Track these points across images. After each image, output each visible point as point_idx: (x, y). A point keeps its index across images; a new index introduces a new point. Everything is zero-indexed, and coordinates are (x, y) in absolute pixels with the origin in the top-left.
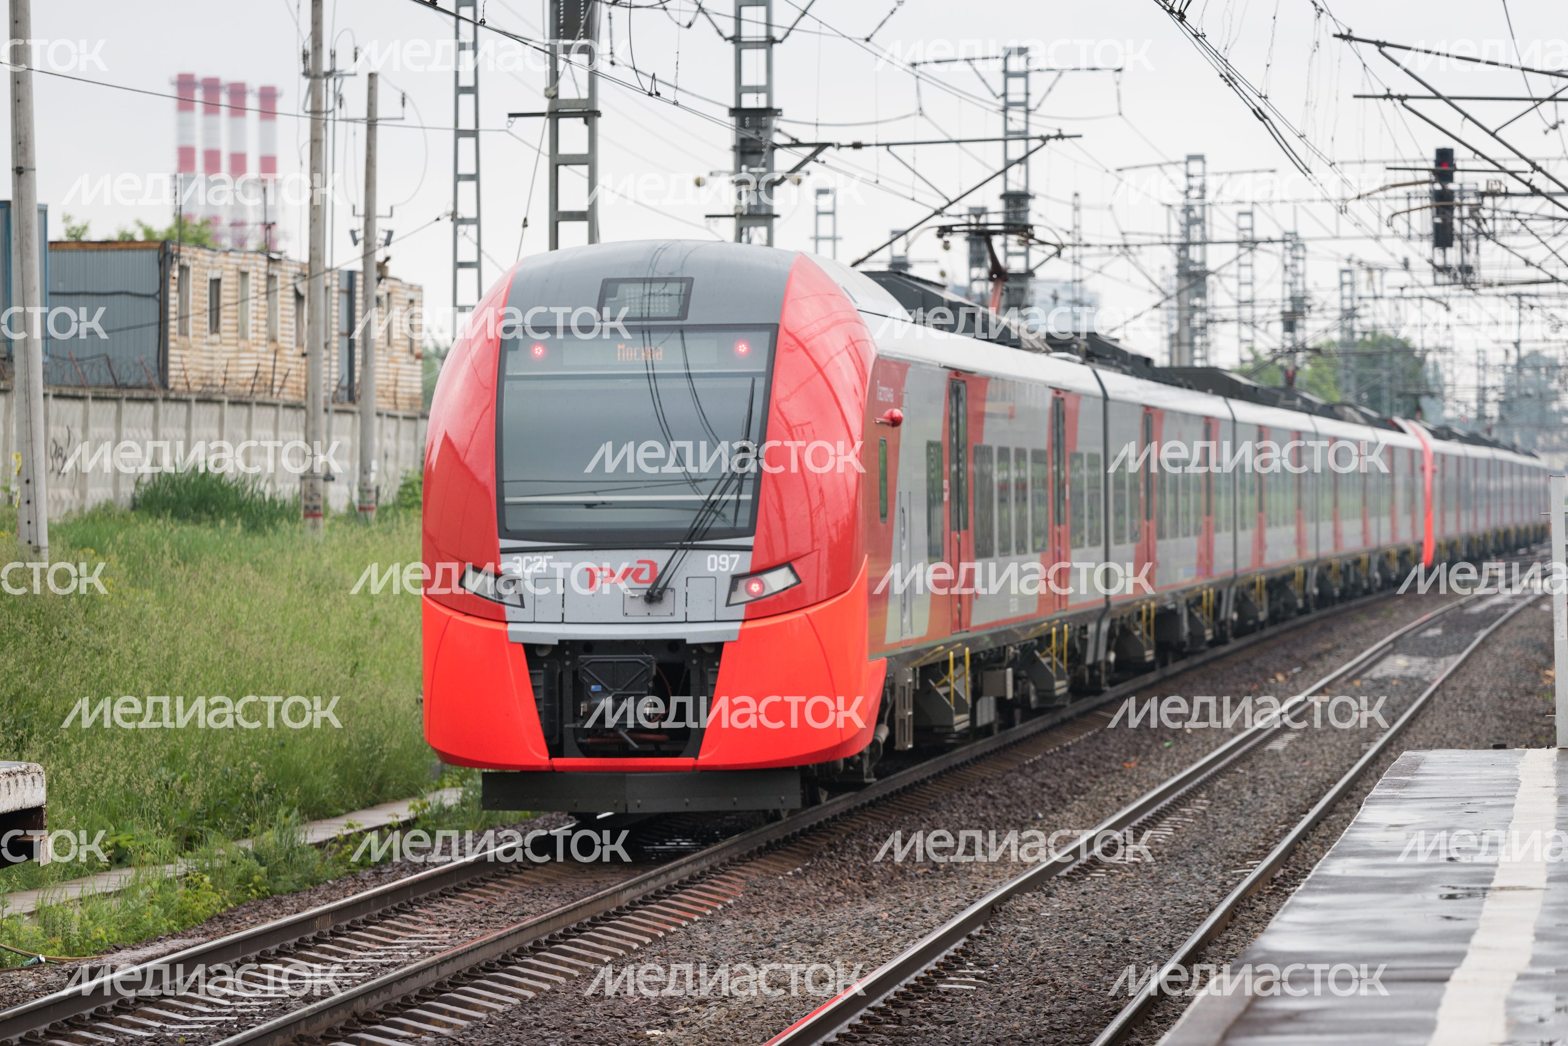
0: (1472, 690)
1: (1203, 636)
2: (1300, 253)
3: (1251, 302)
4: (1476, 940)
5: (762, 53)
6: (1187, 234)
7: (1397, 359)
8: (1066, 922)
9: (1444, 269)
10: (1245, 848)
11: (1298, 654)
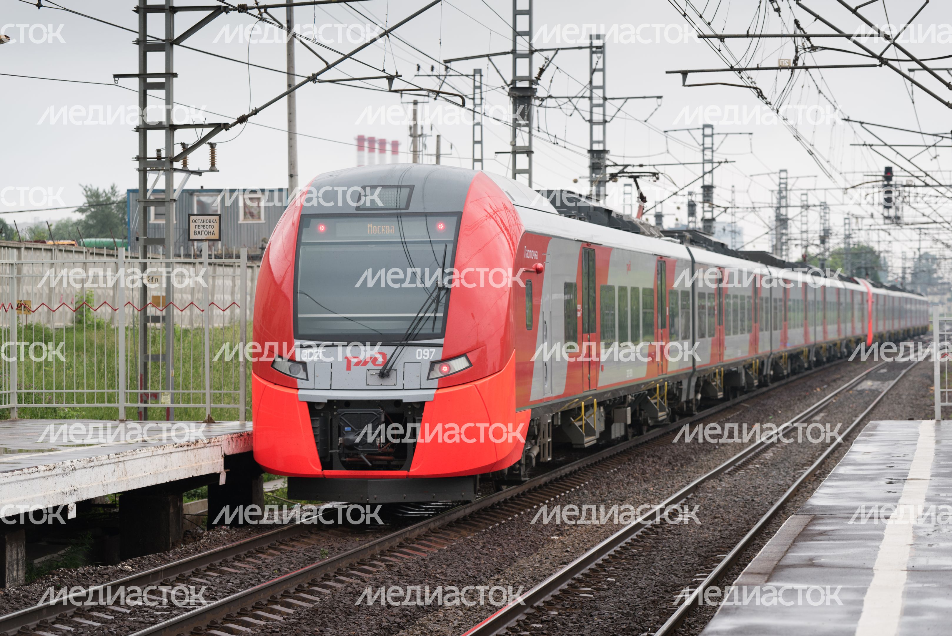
0: (899, 395)
1: (753, 384)
2: (827, 211)
3: (806, 232)
4: (900, 501)
5: (601, 127)
6: (779, 203)
7: (868, 255)
8: (728, 492)
9: (888, 218)
10: (803, 462)
11: (826, 379)
